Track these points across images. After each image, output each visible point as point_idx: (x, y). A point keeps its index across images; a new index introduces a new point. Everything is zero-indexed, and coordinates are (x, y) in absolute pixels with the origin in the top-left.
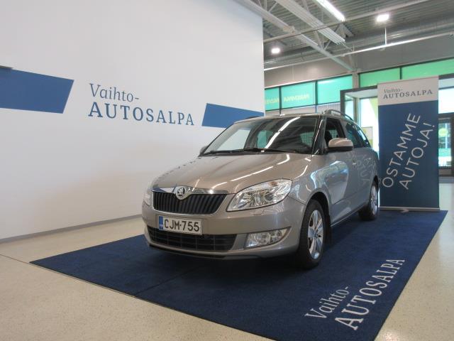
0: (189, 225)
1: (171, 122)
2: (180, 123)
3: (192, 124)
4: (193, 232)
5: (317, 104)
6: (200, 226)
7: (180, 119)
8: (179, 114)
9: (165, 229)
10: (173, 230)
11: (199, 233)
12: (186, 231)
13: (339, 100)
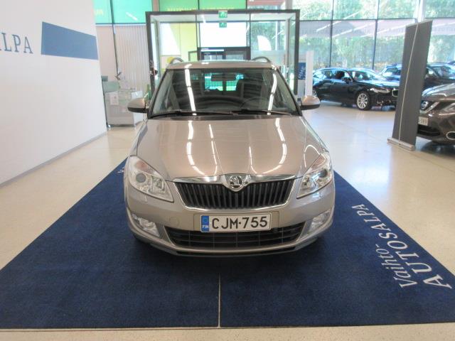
0: (253, 221)
1: (6, 50)
2: (16, 51)
3: (31, 52)
4: (259, 228)
5: (113, 23)
6: (268, 221)
7: (16, 45)
8: (14, 36)
9: (212, 230)
10: (228, 230)
11: (268, 228)
12: (249, 228)
13: (145, 21)
